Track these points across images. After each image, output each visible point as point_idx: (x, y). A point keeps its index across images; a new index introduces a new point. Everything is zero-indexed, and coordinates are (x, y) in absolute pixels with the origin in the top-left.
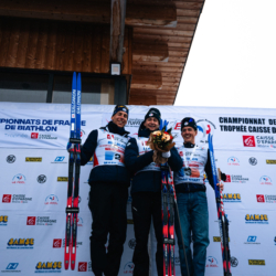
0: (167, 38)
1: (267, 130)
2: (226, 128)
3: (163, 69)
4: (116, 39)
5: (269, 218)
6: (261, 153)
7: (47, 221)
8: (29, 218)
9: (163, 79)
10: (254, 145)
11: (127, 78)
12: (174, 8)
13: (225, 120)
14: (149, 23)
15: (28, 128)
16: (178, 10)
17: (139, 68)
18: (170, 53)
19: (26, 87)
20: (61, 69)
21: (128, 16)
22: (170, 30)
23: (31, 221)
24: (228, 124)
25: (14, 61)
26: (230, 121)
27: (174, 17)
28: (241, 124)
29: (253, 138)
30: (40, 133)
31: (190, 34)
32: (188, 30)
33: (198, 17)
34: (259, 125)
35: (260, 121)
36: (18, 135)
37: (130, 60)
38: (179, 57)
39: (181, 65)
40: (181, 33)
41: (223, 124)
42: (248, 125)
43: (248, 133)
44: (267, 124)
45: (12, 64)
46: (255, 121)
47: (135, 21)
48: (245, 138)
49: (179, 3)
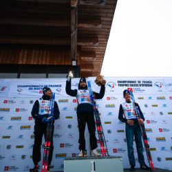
0: (95, 50)
1: (137, 85)
2: (120, 85)
3: (94, 63)
4: (74, 51)
9: (94, 67)
11: (79, 67)
12: (97, 38)
14: (87, 44)
17: (84, 63)
18: (97, 56)
19: (38, 72)
20: (52, 64)
21: (78, 41)
22: (96, 47)
25: (32, 61)
26: (122, 82)
27: (97, 41)
28: (127, 83)
29: (132, 89)
31: (104, 48)
32: (103, 46)
33: (107, 41)
34: (134, 84)
36: (34, 92)
37: (80, 59)
38: (100, 58)
39: (101, 61)
40: (101, 48)
41: (119, 83)
42: (129, 84)
43: (130, 87)
44: (137, 83)
45: (32, 63)
46: (132, 82)
47: (81, 43)
49: (99, 36)
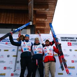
0: (46, 13)
1: (75, 41)
2: (63, 40)
3: (46, 22)
4: (31, 15)
5: (75, 67)
6: (73, 48)
7: (10, 68)
8: (4, 67)
9: (46, 25)
10: (71, 45)
11: (35, 26)
12: (48, 5)
13: (63, 38)
14: (41, 10)
15: (5, 41)
16: (49, 6)
17: (39, 22)
18: (48, 18)
20: (15, 23)
22: (47, 11)
23: (5, 68)
24: (63, 39)
25: (2, 21)
26: (64, 38)
28: (67, 39)
29: (71, 43)
30: (8, 43)
31: (53, 12)
32: (53, 11)
34: (73, 39)
35: (73, 38)
36: (2, 43)
37: (35, 20)
38: (50, 19)
39: (51, 21)
40: (50, 12)
41: (62, 39)
42: (69, 39)
43: (69, 42)
44: (75, 39)
46: (72, 38)
47: (36, 9)
48: (68, 43)
49: (49, 4)
